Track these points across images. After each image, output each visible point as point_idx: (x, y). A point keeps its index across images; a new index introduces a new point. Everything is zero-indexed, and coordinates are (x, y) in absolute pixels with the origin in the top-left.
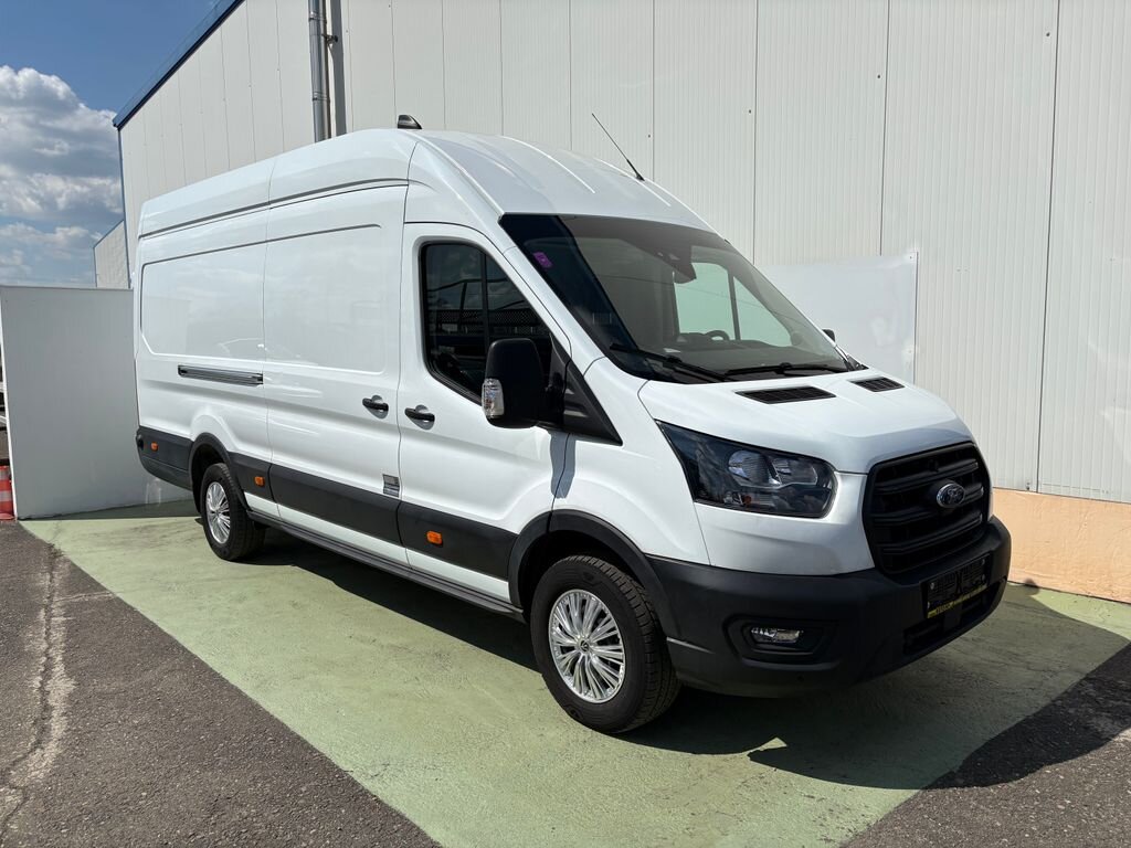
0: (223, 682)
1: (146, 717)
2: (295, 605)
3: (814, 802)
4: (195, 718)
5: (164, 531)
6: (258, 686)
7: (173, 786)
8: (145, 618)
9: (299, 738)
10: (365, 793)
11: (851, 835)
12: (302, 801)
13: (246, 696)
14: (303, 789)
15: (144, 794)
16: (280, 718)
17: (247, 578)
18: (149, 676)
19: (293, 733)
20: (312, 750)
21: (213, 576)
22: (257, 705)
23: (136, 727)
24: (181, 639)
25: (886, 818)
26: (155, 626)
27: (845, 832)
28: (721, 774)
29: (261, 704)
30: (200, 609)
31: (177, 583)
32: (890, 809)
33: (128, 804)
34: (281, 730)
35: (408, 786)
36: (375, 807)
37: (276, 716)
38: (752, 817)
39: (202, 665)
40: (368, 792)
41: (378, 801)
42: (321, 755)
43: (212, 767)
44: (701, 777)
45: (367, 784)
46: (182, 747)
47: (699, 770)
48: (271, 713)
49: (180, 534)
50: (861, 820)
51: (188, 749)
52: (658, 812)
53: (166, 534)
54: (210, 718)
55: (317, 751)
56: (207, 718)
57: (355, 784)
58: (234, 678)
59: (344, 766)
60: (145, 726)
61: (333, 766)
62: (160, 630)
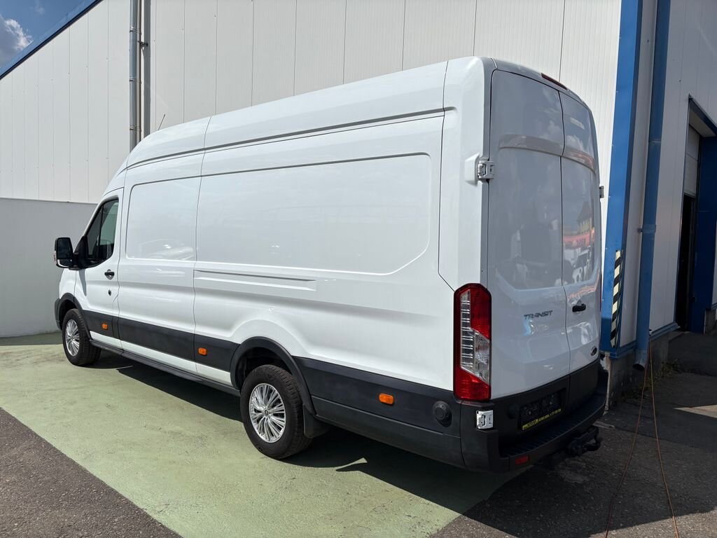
0: (62, 456)
1: (14, 478)
2: (108, 406)
3: (411, 518)
4: (46, 478)
5: (19, 356)
6: (85, 459)
7: (35, 519)
8: (8, 414)
9: (112, 490)
10: (154, 522)
11: (428, 536)
12: (115, 527)
13: (78, 465)
14: (116, 520)
15: (16, 524)
16: (100, 478)
17: (76, 388)
18: (14, 452)
19: (109, 487)
20: (120, 496)
21: (54, 388)
22: (85, 470)
23: (8, 484)
24: (34, 429)
25: (448, 526)
26: (16, 420)
27: (425, 534)
28: (362, 504)
29: (88, 469)
30: (45, 409)
31: (28, 392)
32: (451, 521)
33: (5, 530)
34: (101, 485)
35: (180, 517)
36: (160, 530)
37: (97, 476)
38: (376, 527)
39: (48, 445)
40: (155, 521)
41: (162, 526)
42: (126, 499)
43: (59, 507)
44: (351, 506)
45: (155, 517)
46: (38, 495)
47: (350, 503)
48: (94, 475)
49: (29, 359)
50: (435, 527)
51: (43, 497)
52: (325, 526)
53: (19, 358)
54: (55, 478)
55: (124, 498)
56: (53, 478)
57: (148, 516)
58: (70, 454)
59: (141, 507)
60: (14, 483)
61: (134, 506)
62: (19, 422)
